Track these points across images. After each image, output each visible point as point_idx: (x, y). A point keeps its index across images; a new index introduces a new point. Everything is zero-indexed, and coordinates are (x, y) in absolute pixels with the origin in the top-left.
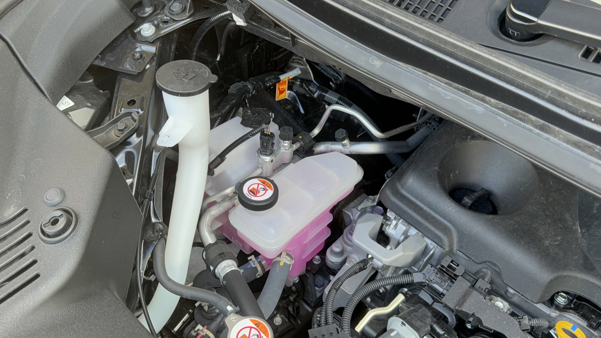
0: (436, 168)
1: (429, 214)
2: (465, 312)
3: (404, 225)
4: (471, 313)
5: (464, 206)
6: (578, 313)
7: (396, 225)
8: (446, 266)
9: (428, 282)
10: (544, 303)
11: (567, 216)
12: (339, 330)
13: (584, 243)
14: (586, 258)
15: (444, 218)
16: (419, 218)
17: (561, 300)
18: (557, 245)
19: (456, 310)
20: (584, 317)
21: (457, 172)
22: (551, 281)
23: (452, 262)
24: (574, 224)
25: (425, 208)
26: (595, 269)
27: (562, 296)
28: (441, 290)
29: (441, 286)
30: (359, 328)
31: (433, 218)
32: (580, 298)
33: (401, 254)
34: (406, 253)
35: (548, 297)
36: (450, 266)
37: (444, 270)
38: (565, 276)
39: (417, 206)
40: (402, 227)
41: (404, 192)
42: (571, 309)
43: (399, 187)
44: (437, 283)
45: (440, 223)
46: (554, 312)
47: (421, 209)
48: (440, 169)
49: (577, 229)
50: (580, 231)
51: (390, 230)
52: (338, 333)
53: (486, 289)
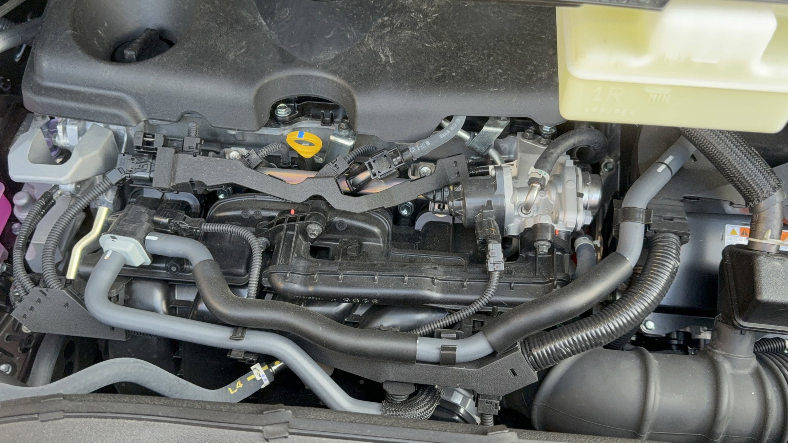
0: (69, 32)
1: (91, 94)
2: (182, 184)
3: (73, 124)
4: (188, 181)
5: (129, 61)
6: (308, 116)
7: (64, 129)
8: (141, 145)
9: (128, 175)
10: (267, 125)
11: (244, 13)
12: (44, 290)
13: (274, 36)
14: (282, 52)
15: (109, 89)
16: (81, 106)
17: (283, 112)
18: (245, 52)
19: (172, 187)
20: (315, 117)
21: (106, 25)
22: (257, 98)
23: (145, 136)
24: (256, 19)
25: (82, 89)
26: (294, 58)
27: (281, 108)
28: (146, 175)
29: (144, 171)
30: (71, 274)
31: (98, 96)
32: (300, 100)
33: (80, 160)
34: (86, 157)
35: (266, 116)
36: (145, 143)
37: (142, 150)
38: (268, 83)
39: (72, 92)
40: (73, 128)
41: (48, 84)
42: (298, 116)
43: (38, 80)
44: (137, 170)
45: (109, 98)
46: (284, 130)
47: (78, 93)
48: (74, 29)
49: (260, 23)
50: (264, 24)
51: (62, 140)
52: (46, 295)
53: (197, 145)
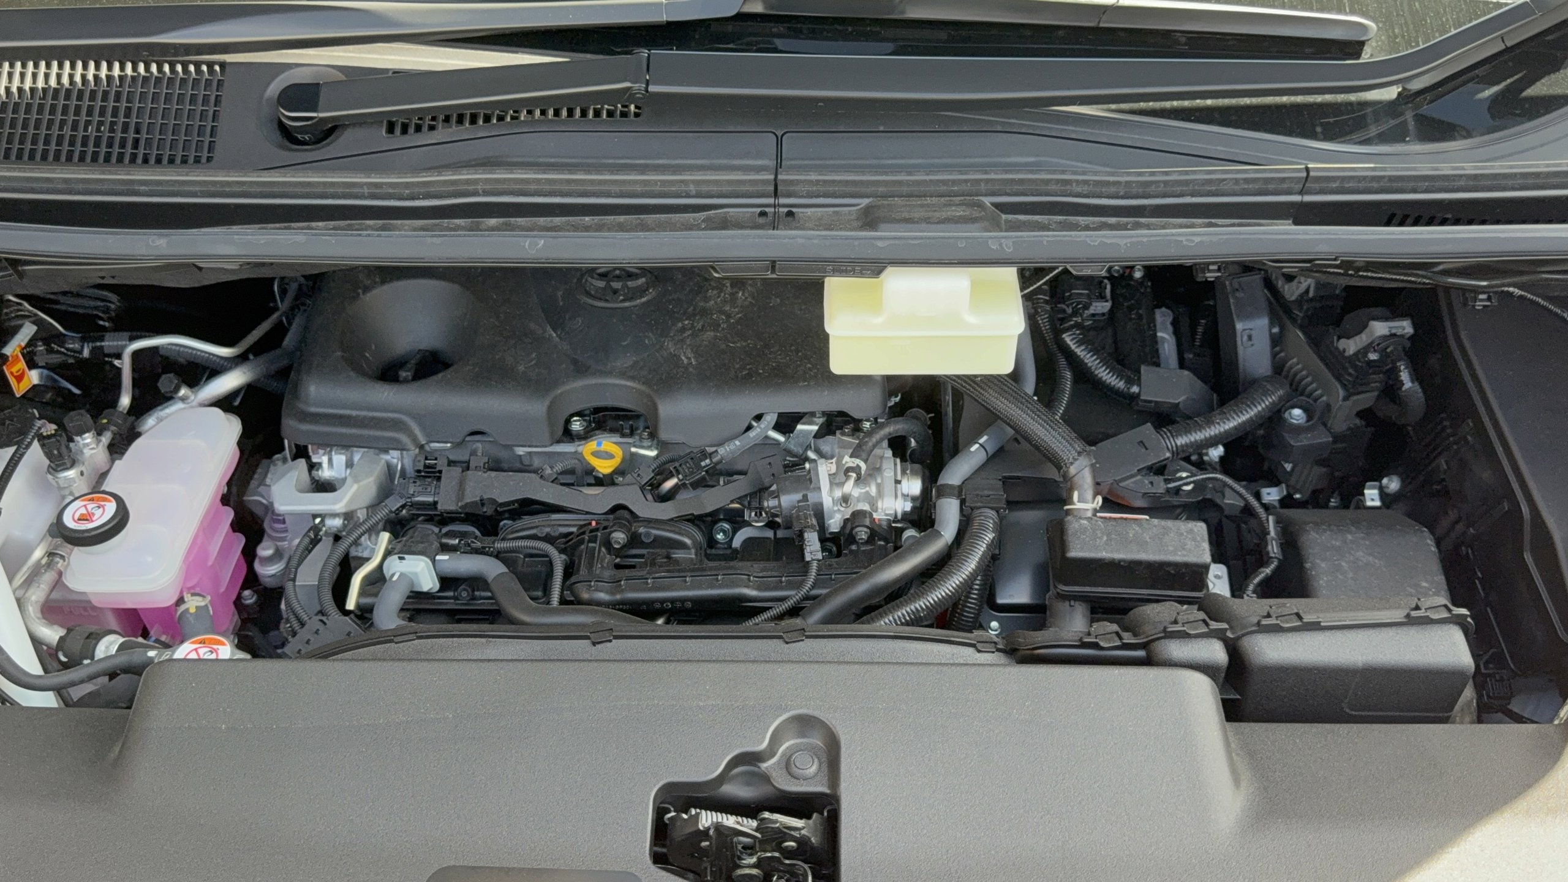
0: (339, 354)
1: (365, 417)
2: (472, 502)
3: (340, 454)
4: (478, 499)
5: (406, 381)
6: (605, 430)
7: (330, 460)
8: (422, 468)
9: (409, 500)
10: (559, 442)
11: (532, 326)
12: (324, 619)
13: (565, 346)
14: (575, 362)
15: (386, 410)
16: (354, 431)
17: (577, 425)
18: (535, 364)
19: (460, 508)
20: (613, 430)
21: (373, 347)
22: (550, 408)
23: (426, 459)
24: (545, 331)
25: (354, 413)
26: (589, 367)
27: (575, 421)
28: (430, 499)
29: (429, 494)
30: (351, 605)
31: (373, 418)
32: (597, 410)
33: (355, 487)
34: (361, 483)
35: (560, 431)
36: (426, 466)
37: (423, 474)
38: (562, 394)
39: (341, 417)
40: (340, 459)
41: (313, 410)
42: (593, 430)
43: (301, 406)
44: (420, 494)
45: (385, 420)
46: (579, 445)
47: (349, 417)
48: (343, 351)
49: (550, 335)
50: (554, 335)
51: (326, 473)
52: (325, 623)
53: (484, 464)
